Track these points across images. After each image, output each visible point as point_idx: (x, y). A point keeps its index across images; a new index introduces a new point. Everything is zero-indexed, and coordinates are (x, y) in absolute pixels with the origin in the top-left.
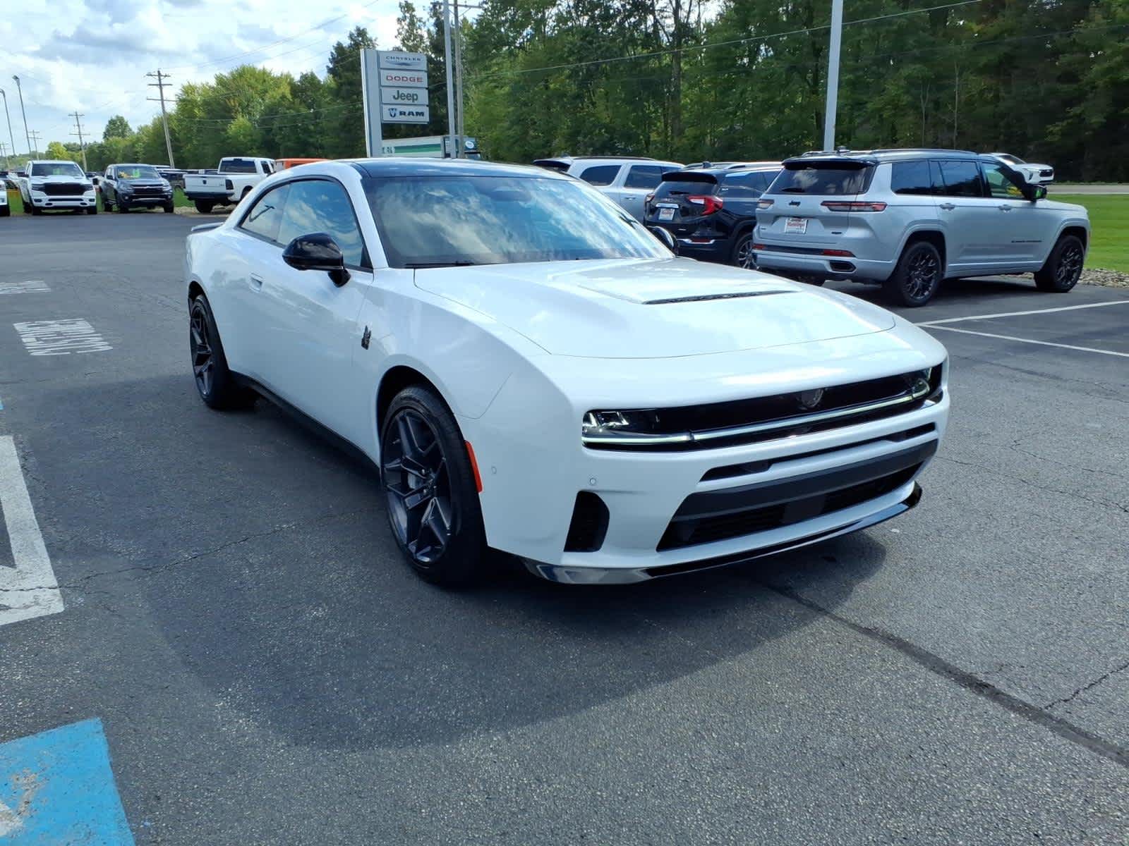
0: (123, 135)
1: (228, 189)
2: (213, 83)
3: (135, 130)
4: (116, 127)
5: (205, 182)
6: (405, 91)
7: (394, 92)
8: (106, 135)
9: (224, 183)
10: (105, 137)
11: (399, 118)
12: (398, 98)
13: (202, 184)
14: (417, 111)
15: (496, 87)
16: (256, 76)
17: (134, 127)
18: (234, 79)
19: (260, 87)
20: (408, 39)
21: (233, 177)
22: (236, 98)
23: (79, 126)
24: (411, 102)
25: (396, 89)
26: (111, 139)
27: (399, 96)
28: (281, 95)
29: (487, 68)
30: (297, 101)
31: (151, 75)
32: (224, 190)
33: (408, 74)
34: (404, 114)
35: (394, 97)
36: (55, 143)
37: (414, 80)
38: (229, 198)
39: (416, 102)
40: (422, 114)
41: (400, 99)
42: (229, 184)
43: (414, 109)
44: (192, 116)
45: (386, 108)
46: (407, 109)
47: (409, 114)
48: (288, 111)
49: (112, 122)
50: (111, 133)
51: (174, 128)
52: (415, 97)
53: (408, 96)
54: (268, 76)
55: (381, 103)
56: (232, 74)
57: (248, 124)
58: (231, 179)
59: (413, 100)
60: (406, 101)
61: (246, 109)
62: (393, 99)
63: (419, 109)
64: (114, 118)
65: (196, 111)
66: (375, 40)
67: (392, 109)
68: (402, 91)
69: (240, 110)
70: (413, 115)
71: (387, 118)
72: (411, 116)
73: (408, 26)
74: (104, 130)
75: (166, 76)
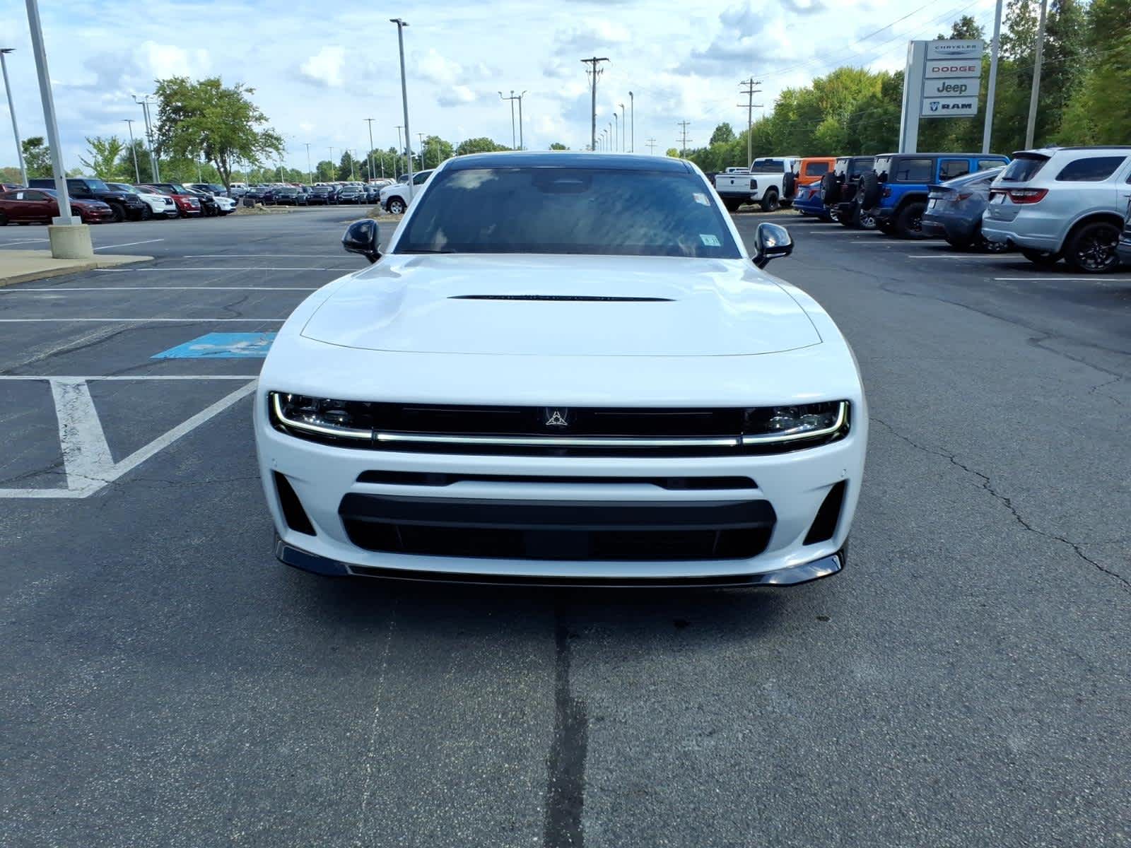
0: (726, 140)
1: (751, 188)
2: (810, 86)
3: (737, 135)
4: (722, 133)
5: (732, 182)
6: (953, 83)
7: (939, 84)
8: (713, 140)
9: (749, 182)
10: (711, 143)
11: (941, 112)
12: (942, 91)
13: (731, 184)
14: (964, 103)
15: (1119, 69)
16: (852, 76)
17: (737, 132)
18: (830, 81)
19: (854, 88)
20: (1017, 24)
21: (759, 177)
22: (829, 100)
23: (684, 133)
24: (957, 94)
25: (942, 81)
26: (716, 144)
27: (946, 88)
28: (871, 94)
29: (1110, 48)
30: (887, 99)
31: (744, 84)
32: (748, 189)
33: (959, 64)
34: (948, 106)
35: (938, 90)
36: (673, 150)
37: (965, 70)
38: (752, 198)
39: (963, 94)
40: (969, 106)
41: (945, 92)
42: (754, 184)
43: (960, 102)
44: (786, 119)
45: (927, 102)
46: (951, 102)
47: (954, 107)
48: (875, 110)
49: (719, 129)
50: (717, 138)
51: (769, 131)
52: (963, 88)
53: (955, 88)
54: (864, 76)
55: (923, 97)
56: (829, 77)
57: (836, 125)
58: (755, 179)
59: (961, 91)
60: (952, 93)
61: (837, 110)
62: (937, 92)
63: (966, 101)
64: (721, 125)
65: (791, 114)
66: (982, 29)
67: (935, 103)
68: (948, 82)
69: (831, 112)
70: (958, 107)
71: (927, 112)
72: (955, 109)
73: (1020, 9)
74: (711, 137)
75: (757, 83)
